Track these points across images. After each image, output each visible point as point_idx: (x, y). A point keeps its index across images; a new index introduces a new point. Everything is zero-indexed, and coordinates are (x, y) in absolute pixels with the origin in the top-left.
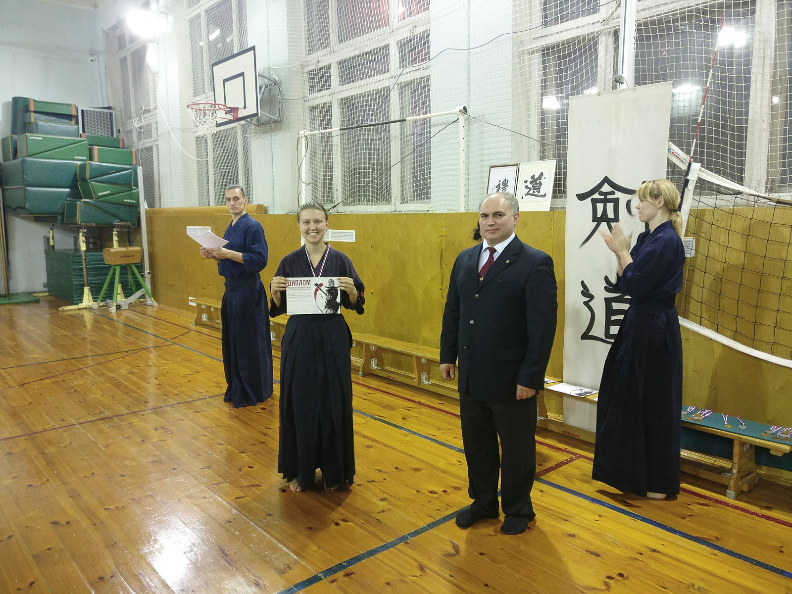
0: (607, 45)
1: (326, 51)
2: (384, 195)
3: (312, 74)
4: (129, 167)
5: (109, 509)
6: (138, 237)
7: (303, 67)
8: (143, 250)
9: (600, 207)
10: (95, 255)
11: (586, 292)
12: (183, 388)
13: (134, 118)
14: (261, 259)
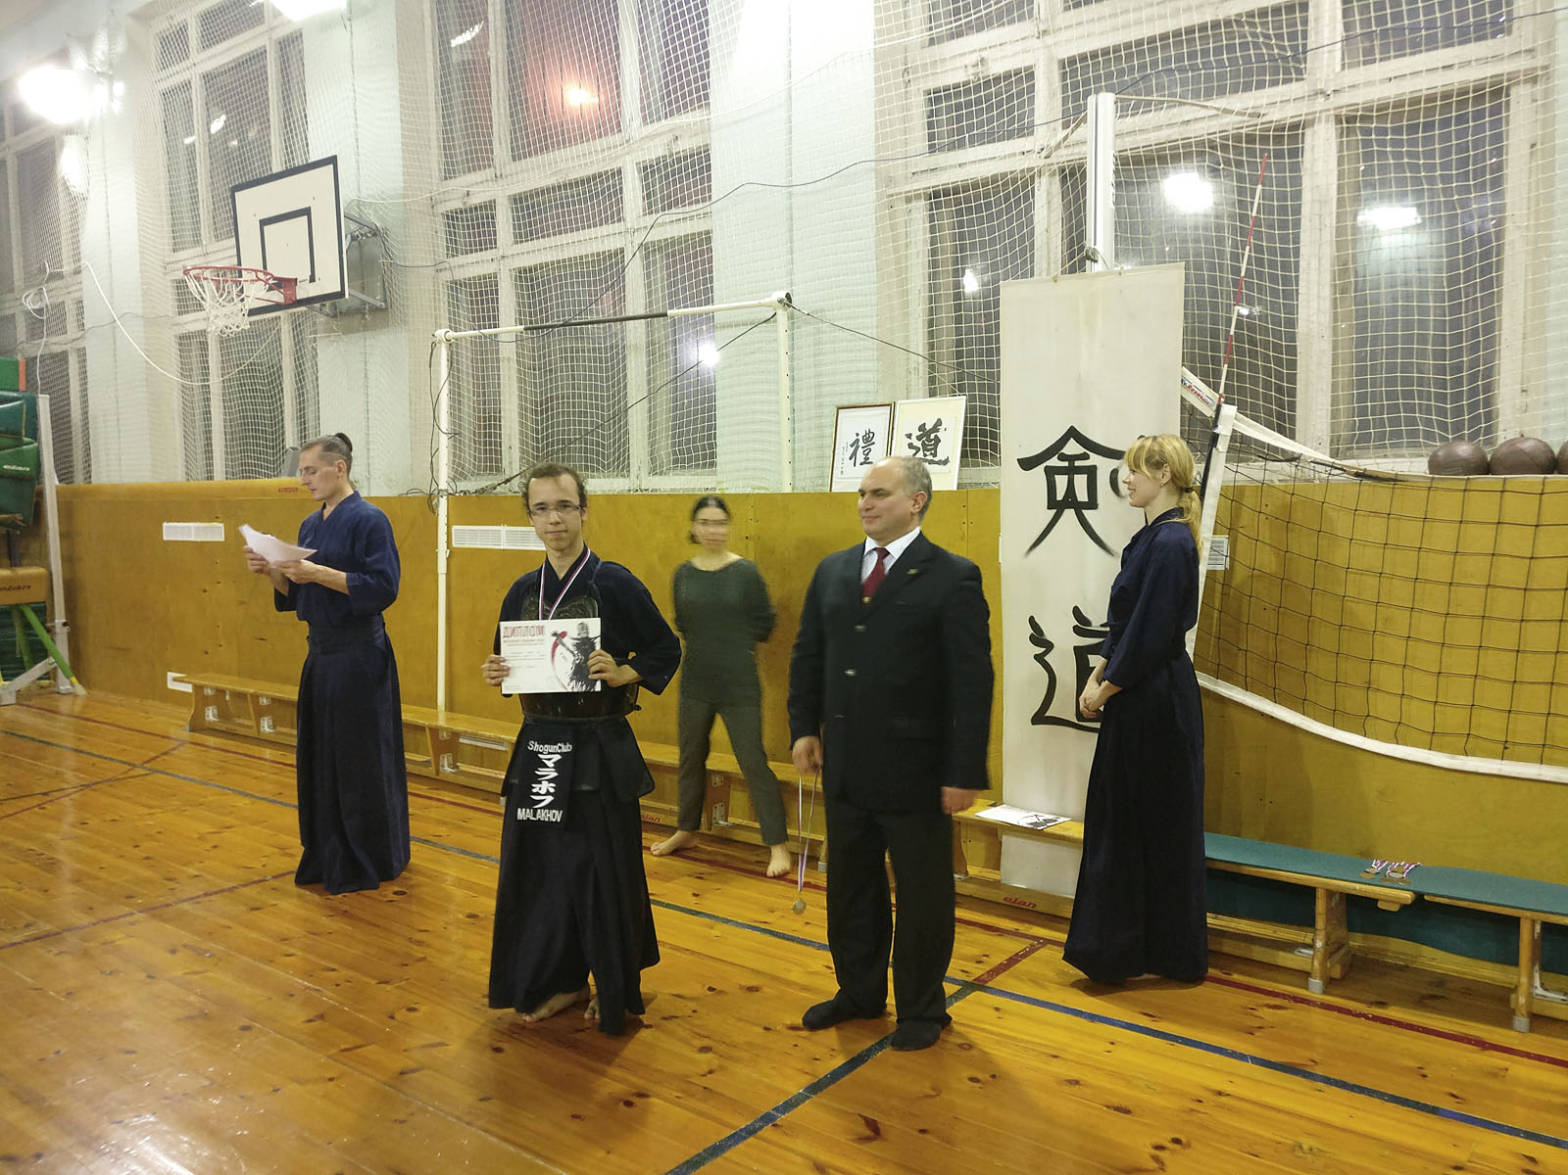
0: (1049, 194)
1: (489, 173)
3: (451, 217)
4: (15, 395)
7: (433, 203)
8: (51, 574)
9: (1061, 481)
11: (1038, 637)
12: (207, 863)
13: (23, 291)
14: (384, 584)
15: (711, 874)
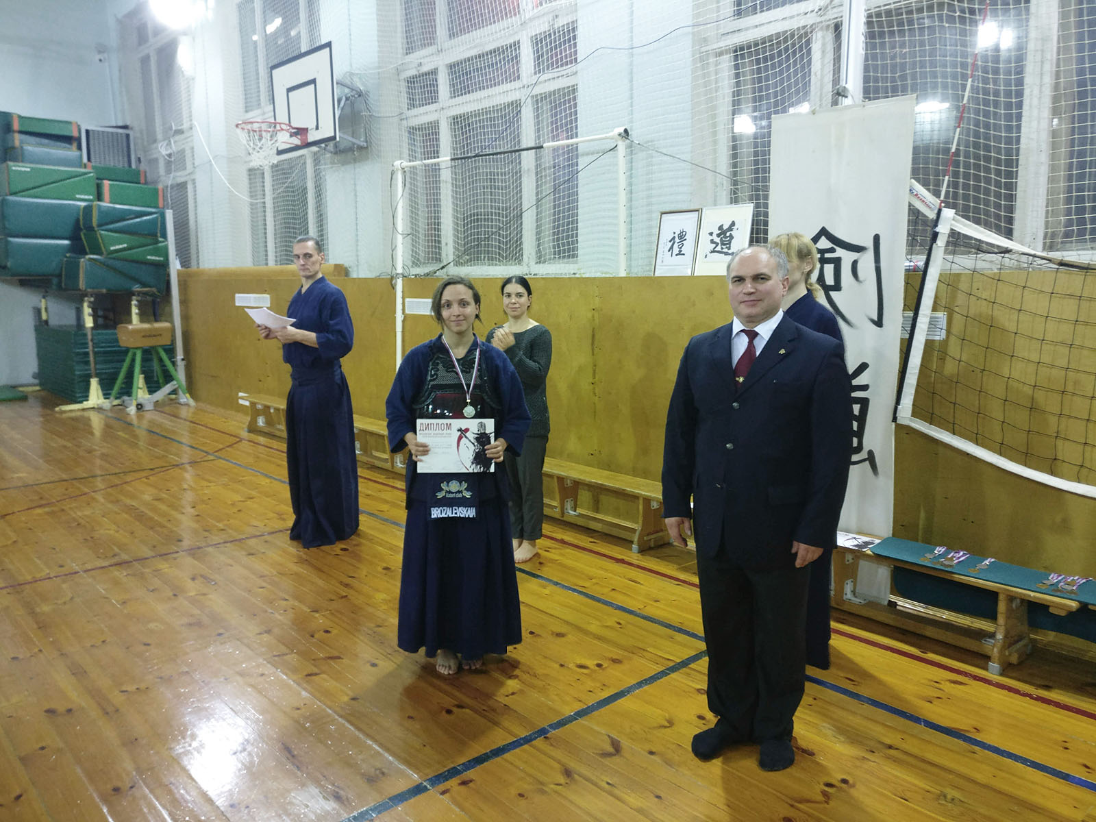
0: (824, 45)
1: (432, 49)
2: (512, 252)
3: (411, 81)
4: (153, 210)
5: (126, 691)
6: (167, 309)
7: (398, 72)
8: (174, 327)
10: (106, 334)
12: (232, 521)
13: (160, 142)
14: (342, 340)
15: (555, 548)
